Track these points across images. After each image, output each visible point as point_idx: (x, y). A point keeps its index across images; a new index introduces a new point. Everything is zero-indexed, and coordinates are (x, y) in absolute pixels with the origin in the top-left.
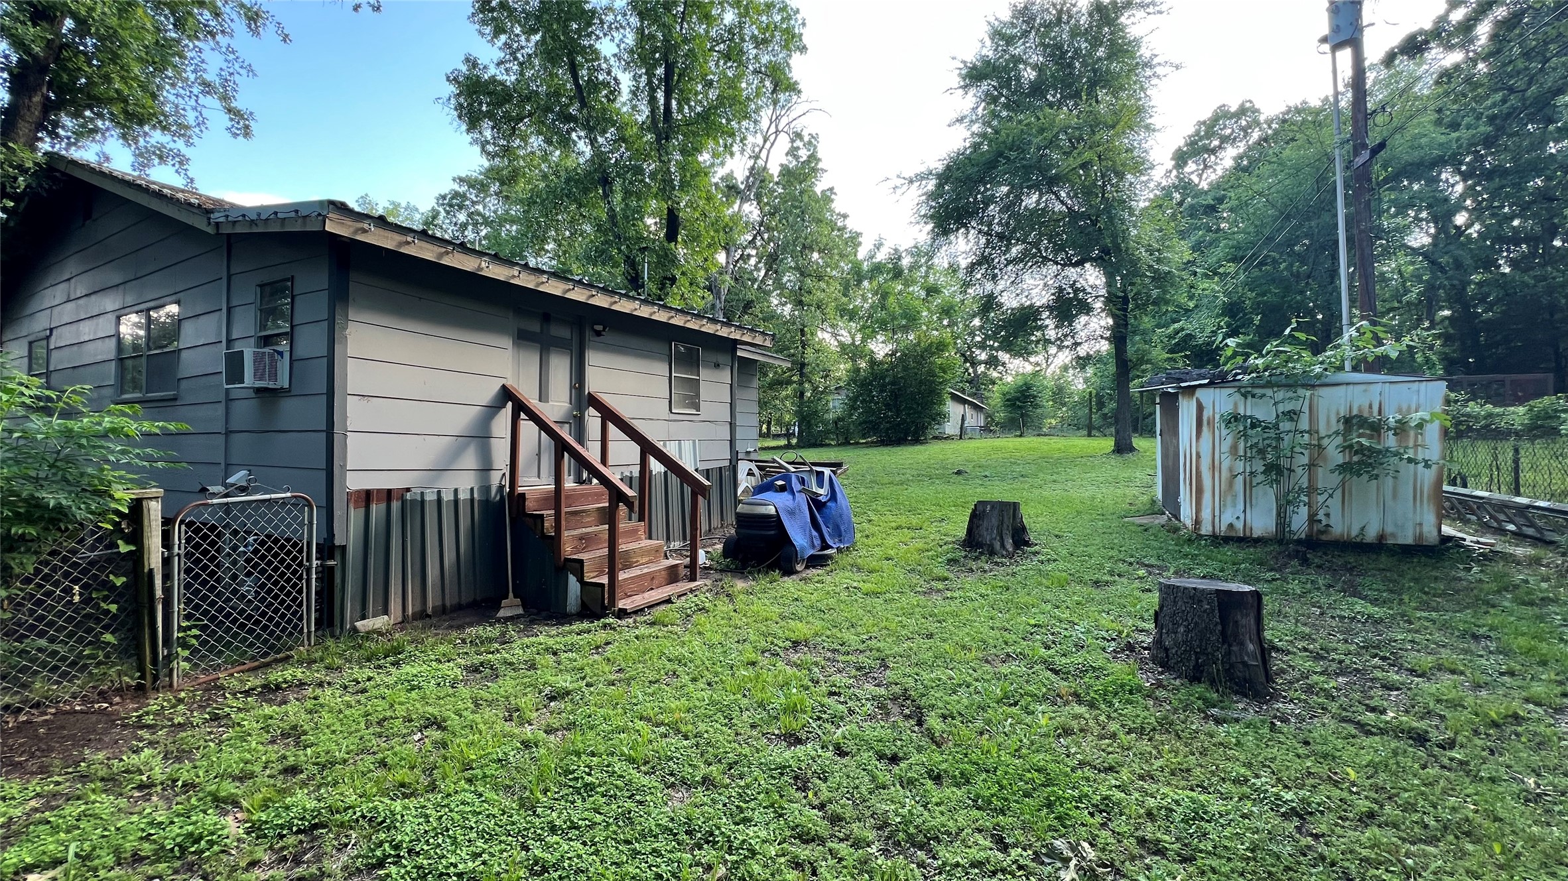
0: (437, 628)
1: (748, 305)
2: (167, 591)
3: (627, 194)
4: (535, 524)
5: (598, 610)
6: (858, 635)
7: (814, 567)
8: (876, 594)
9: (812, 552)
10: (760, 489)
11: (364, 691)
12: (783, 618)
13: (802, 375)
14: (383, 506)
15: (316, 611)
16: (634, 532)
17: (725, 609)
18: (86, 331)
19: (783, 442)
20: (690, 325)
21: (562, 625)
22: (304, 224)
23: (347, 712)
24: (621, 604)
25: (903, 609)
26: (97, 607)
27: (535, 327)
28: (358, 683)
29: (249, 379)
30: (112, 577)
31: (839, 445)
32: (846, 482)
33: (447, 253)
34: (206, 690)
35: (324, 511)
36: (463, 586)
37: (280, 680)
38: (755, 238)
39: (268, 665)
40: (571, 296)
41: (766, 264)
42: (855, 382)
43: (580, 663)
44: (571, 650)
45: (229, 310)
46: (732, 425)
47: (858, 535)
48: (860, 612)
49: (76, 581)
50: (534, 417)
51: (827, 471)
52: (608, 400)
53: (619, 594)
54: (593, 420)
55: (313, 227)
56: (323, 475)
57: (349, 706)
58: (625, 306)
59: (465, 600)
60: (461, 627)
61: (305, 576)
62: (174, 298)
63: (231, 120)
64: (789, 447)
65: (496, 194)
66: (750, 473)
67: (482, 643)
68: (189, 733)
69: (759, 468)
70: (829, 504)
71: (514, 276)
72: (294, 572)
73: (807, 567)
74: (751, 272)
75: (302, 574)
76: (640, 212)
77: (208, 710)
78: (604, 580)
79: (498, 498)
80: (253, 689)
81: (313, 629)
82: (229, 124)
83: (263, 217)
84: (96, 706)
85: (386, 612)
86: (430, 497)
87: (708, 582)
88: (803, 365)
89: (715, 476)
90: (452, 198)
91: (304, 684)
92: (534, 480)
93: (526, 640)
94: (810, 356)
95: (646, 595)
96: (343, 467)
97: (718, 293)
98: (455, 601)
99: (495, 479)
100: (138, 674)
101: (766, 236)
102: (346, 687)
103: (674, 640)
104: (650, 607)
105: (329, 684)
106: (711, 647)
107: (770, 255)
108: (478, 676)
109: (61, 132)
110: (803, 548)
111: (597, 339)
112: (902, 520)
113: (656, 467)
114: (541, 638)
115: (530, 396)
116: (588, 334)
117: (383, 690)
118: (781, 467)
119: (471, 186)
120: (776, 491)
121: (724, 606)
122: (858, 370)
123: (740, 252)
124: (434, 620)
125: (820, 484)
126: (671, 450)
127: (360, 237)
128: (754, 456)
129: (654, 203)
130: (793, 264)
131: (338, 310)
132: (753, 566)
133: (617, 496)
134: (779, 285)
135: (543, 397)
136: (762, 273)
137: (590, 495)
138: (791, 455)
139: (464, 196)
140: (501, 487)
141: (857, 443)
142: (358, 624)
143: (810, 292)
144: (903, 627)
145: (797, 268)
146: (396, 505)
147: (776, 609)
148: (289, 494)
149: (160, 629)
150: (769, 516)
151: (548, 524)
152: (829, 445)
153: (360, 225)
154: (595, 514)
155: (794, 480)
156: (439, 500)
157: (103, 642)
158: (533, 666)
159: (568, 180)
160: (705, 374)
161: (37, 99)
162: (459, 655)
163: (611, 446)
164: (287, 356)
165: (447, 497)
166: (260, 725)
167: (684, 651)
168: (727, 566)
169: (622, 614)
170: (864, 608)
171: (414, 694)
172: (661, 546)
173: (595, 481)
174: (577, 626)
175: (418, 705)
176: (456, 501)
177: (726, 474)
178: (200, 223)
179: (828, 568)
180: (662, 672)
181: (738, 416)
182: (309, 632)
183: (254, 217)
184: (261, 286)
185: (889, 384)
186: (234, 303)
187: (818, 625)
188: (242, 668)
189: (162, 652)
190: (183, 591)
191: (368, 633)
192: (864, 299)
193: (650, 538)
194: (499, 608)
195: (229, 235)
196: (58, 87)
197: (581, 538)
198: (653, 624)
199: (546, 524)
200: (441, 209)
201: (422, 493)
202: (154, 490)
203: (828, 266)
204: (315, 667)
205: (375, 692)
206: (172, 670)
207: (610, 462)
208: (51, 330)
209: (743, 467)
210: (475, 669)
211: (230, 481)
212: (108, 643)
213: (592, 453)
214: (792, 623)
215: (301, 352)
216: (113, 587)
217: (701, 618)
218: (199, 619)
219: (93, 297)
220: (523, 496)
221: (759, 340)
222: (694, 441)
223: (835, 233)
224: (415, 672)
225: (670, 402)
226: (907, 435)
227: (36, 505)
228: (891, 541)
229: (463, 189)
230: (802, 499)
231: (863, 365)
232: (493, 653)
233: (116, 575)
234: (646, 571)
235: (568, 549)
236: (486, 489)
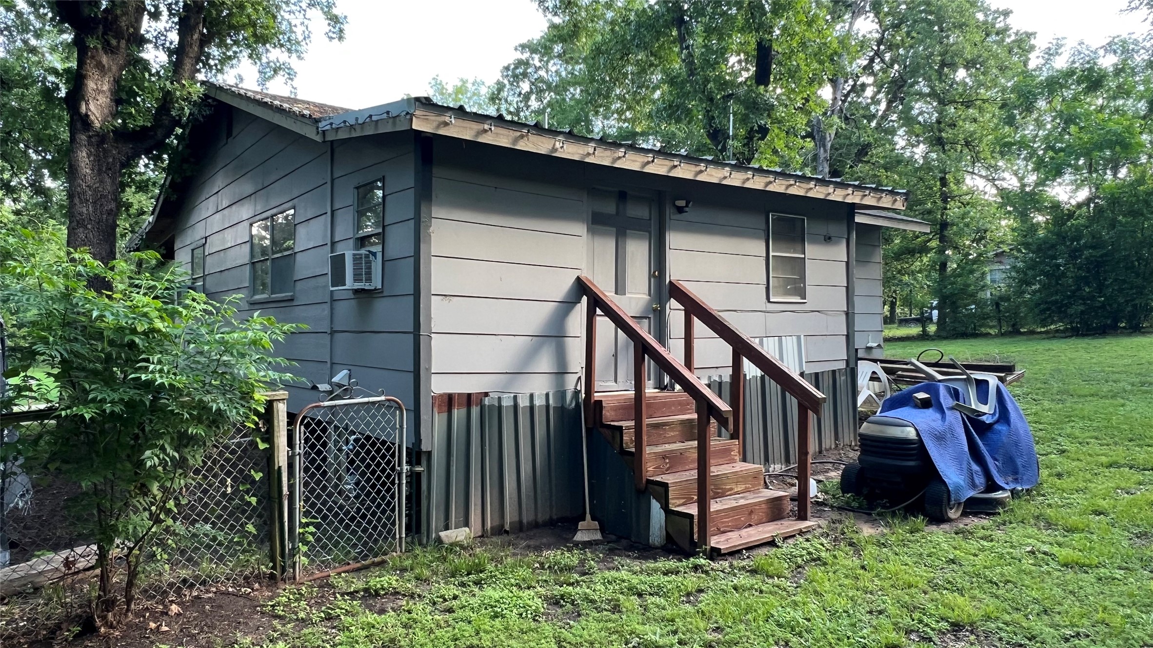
0: (515, 546)
1: (863, 150)
2: (291, 487)
3: (709, 31)
4: (613, 437)
5: (686, 545)
6: (1056, 627)
7: (975, 514)
8: (1083, 567)
9: (972, 493)
10: (894, 404)
11: (450, 611)
12: (936, 587)
13: (942, 239)
14: (464, 411)
15: (407, 515)
16: (725, 452)
17: (848, 562)
18: (230, 238)
19: (915, 330)
20: (793, 191)
21: (646, 558)
22: (394, 124)
23: (438, 633)
24: (715, 541)
25: (1131, 595)
26: (242, 499)
27: (609, 208)
28: (445, 600)
29: (350, 283)
30: (253, 472)
31: (1002, 335)
32: (1018, 391)
33: (522, 137)
34: (320, 587)
35: (412, 415)
36: (539, 502)
37: (379, 586)
38: (872, 60)
39: (366, 568)
40: (650, 169)
41: (887, 93)
42: (1027, 245)
43: (669, 613)
44: (657, 594)
45: (333, 212)
46: (849, 315)
47: (1044, 473)
48: (1058, 592)
49: (228, 474)
50: (610, 313)
51: (992, 380)
52: (693, 290)
53: (711, 529)
54: (675, 314)
55: (402, 127)
56: (411, 377)
57: (439, 626)
58: (713, 175)
59: (541, 518)
60: (538, 549)
61: (397, 481)
62: (290, 204)
63: (329, 24)
64: (924, 337)
65: (559, 56)
66: (874, 378)
67: (561, 570)
68: (310, 630)
69: (887, 371)
70: (996, 427)
71: (589, 154)
72: (388, 476)
73: (965, 514)
74: (867, 108)
75: (394, 479)
76: (722, 53)
77: (323, 608)
78: (693, 510)
79: (573, 405)
80: (357, 592)
81: (404, 535)
82: (328, 28)
83: (360, 121)
84: (243, 590)
85: (467, 524)
86: (507, 402)
87: (823, 523)
88: (944, 225)
89: (827, 382)
90: (516, 68)
91: (398, 593)
92: (612, 385)
93: (609, 574)
94: (954, 210)
95: (744, 532)
96: (428, 369)
97: (823, 139)
98: (531, 518)
99: (570, 383)
100: (271, 564)
101: (887, 56)
102: (434, 603)
103: (782, 598)
104: (749, 549)
105: (419, 596)
106: (834, 615)
107: (894, 81)
108: (560, 611)
109: (212, 62)
110: (958, 488)
111: (679, 216)
112: (1119, 453)
113: (750, 370)
114: (624, 574)
115: (605, 287)
116: (669, 211)
117: (468, 613)
118: (918, 370)
119: (533, 51)
120: (916, 406)
121: (847, 561)
122: (1034, 228)
123: (851, 82)
124: (511, 537)
125: (983, 398)
126: (769, 349)
127: (443, 132)
128: (877, 354)
129: (738, 38)
130: (926, 90)
131: (423, 209)
132: (884, 507)
133: (707, 409)
134: (908, 120)
135: (620, 288)
136: (883, 106)
137: (673, 403)
138: (934, 351)
139: (527, 63)
140: (577, 393)
141: (1032, 333)
142: (443, 534)
143: (953, 125)
144: (1135, 625)
145: (933, 94)
146: (475, 411)
147: (921, 571)
148: (383, 398)
149: (286, 524)
150: (906, 441)
151: (628, 437)
152: (987, 335)
153: (442, 119)
154: (679, 428)
155: (943, 392)
156: (516, 406)
157: (247, 531)
158: (616, 608)
159: (639, 25)
160: (812, 251)
161: (196, 36)
162: (538, 582)
163: (697, 344)
164: (379, 256)
165: (523, 403)
166: (365, 633)
167: (798, 615)
168: (847, 503)
169: (715, 554)
170: (1063, 585)
171: (497, 622)
172: (759, 472)
173: (678, 387)
174: (663, 564)
175: (502, 637)
176: (532, 408)
177: (842, 379)
178: (310, 132)
179: (998, 519)
180: (771, 639)
181: (857, 301)
182: (401, 538)
183: (353, 122)
184: (357, 188)
185: (1086, 246)
186: (336, 206)
187: (990, 605)
188: (347, 568)
189: (288, 545)
190: (302, 489)
191: (451, 544)
192: (1040, 125)
193: (744, 460)
194: (575, 530)
195: (332, 142)
196: (210, 23)
197: (664, 456)
198: (754, 572)
199: (626, 438)
200: (506, 82)
201: (499, 398)
202: (281, 392)
203: (980, 84)
204: (407, 575)
205: (459, 614)
206: (295, 563)
207: (697, 363)
208: (206, 238)
209: (865, 369)
210: (555, 602)
211: (335, 379)
212: (250, 533)
213: (675, 354)
214: (949, 596)
215: (391, 253)
216: (253, 482)
217: (818, 572)
218: (314, 517)
219: (234, 207)
220: (599, 403)
221: (886, 201)
222: (799, 337)
223: (994, 37)
224: (497, 596)
225: (768, 289)
226: (1116, 320)
227: (203, 407)
228: (1101, 485)
229: (525, 56)
230: (955, 419)
231: (1040, 218)
232: (572, 584)
233: (256, 472)
234: (742, 502)
235: (650, 470)
236: (562, 394)
